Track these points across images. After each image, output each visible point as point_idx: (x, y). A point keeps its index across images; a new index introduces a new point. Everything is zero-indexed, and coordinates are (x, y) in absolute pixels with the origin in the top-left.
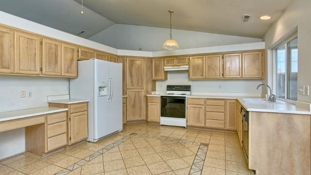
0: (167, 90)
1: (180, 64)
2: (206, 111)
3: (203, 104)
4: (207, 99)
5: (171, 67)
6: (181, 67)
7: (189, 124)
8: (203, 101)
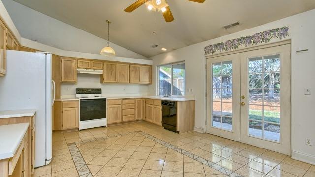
0: (77, 93)
1: (96, 68)
2: (122, 109)
3: (120, 103)
4: (123, 99)
5: (85, 70)
6: (96, 71)
7: (109, 122)
8: (120, 101)
